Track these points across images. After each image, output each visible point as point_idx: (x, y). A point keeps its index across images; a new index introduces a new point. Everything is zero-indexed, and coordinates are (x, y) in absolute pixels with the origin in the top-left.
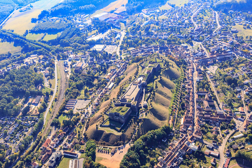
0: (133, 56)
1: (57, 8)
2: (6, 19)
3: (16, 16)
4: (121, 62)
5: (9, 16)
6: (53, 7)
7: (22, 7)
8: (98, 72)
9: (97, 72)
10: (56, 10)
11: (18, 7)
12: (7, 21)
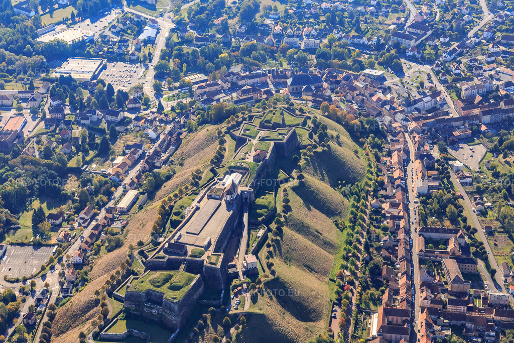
0: (204, 102)
4: (161, 121)
8: (80, 153)
9: (77, 153)
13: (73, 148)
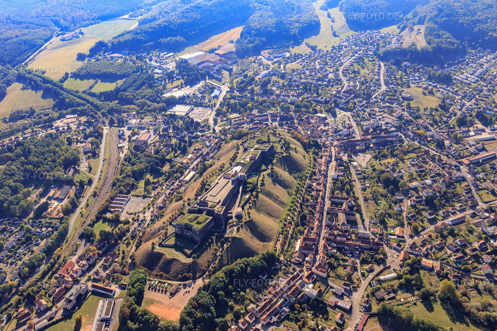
0: (235, 128)
1: (121, 39)
2: (37, 52)
3: (54, 48)
4: (214, 137)
5: (43, 48)
6: (116, 38)
7: (66, 32)
9: (172, 151)
10: (119, 41)
11: (60, 32)
12: (37, 54)
13: (170, 149)
